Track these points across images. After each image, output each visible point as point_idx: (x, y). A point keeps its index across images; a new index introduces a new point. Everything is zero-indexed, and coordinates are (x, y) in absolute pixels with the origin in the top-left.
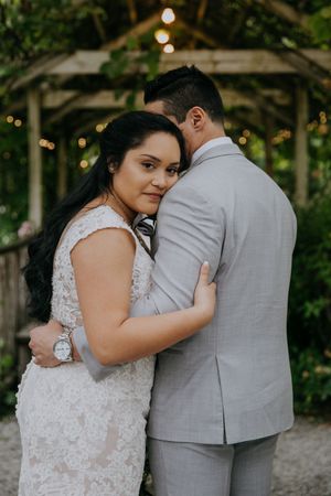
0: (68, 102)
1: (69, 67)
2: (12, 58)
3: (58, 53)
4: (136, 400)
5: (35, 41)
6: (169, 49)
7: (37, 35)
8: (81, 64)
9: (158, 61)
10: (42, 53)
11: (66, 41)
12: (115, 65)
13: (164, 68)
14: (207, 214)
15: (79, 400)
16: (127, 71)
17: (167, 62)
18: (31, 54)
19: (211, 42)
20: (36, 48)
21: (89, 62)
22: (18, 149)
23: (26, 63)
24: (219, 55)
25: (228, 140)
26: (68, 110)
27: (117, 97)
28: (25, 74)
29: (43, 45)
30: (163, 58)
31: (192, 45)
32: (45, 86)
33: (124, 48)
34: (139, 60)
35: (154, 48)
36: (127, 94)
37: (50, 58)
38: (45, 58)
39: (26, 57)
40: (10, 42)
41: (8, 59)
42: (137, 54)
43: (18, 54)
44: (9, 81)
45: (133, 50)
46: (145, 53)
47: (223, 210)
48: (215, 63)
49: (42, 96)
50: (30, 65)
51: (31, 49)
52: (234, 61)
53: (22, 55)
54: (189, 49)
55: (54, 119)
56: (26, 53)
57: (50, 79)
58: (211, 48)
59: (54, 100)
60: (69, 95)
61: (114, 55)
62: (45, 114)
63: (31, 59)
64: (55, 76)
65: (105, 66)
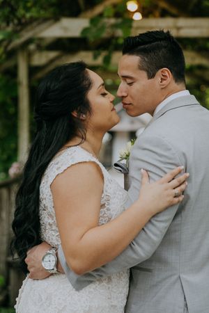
0: (52, 61)
1: (54, 31)
2: (8, 25)
3: (45, 20)
4: (112, 306)
5: (27, 9)
6: (137, 17)
7: (29, 5)
8: (65, 29)
9: (130, 27)
10: (32, 20)
11: (52, 10)
12: (94, 30)
13: (135, 33)
14: (170, 159)
15: (65, 306)
16: (105, 35)
17: (138, 28)
18: (23, 21)
19: (174, 11)
20: (28, 15)
21: (72, 27)
22: (9, 101)
23: (19, 28)
24: (182, 22)
25: (187, 92)
26: (52, 67)
27: (95, 57)
28: (19, 37)
29: (33, 13)
30: (134, 25)
31: (157, 13)
32: (32, 47)
33: (101, 15)
34: (115, 26)
35: (126, 16)
36: (104, 54)
37: (39, 24)
38: (35, 24)
39: (20, 23)
40: (7, 10)
41: (4, 25)
42: (113, 21)
43: (13, 21)
44: (5, 43)
45: (109, 17)
46: (120, 20)
47: (184, 154)
48: (178, 28)
49: (30, 55)
50: (21, 30)
51: (24, 16)
52: (194, 27)
53: (16, 21)
54: (155, 17)
55: (40, 75)
56: (19, 20)
57: (36, 41)
58: (174, 16)
59: (40, 59)
60: (52, 55)
61: (93, 21)
62: (32, 70)
63: (23, 25)
64: (41, 39)
65: (85, 30)
